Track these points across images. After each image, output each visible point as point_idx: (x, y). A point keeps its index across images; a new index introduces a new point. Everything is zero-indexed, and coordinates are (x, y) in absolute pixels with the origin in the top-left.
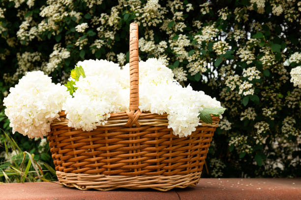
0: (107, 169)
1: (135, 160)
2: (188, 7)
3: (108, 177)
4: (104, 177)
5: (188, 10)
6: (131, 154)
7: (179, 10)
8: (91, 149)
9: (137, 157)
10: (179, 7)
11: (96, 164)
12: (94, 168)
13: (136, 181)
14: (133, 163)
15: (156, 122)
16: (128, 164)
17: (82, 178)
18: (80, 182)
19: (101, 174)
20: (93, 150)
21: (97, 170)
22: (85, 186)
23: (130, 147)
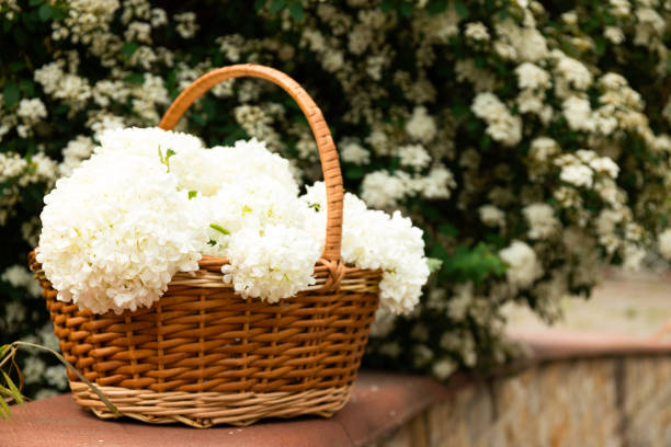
0: (260, 380)
1: (311, 359)
2: (157, 16)
3: (261, 398)
4: (252, 397)
5: (156, 22)
6: (307, 348)
7: (142, 20)
8: (242, 339)
9: (315, 354)
10: (144, 13)
11: (245, 371)
12: (238, 379)
13: (302, 402)
14: (305, 367)
15: (361, 286)
16: (296, 367)
17: (207, 402)
18: (200, 412)
19: (246, 391)
20: (245, 341)
21: (243, 383)
22: (210, 419)
23: (311, 334)
